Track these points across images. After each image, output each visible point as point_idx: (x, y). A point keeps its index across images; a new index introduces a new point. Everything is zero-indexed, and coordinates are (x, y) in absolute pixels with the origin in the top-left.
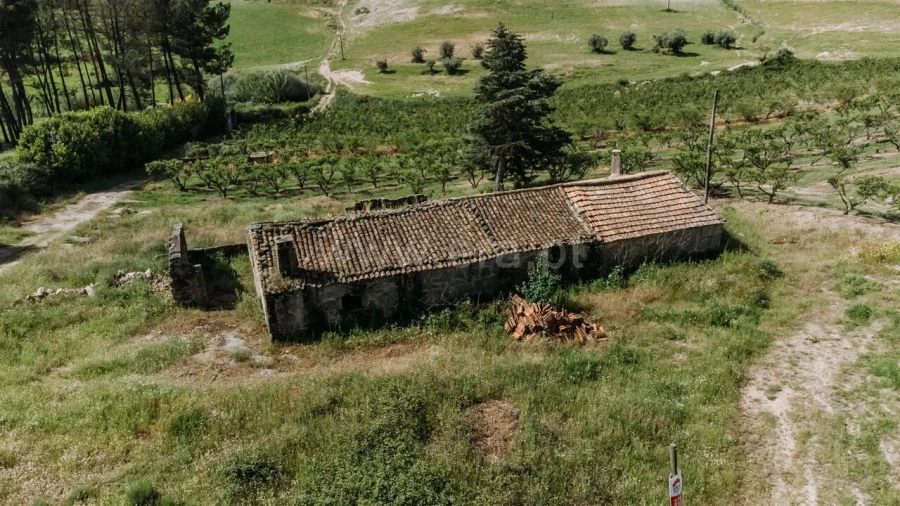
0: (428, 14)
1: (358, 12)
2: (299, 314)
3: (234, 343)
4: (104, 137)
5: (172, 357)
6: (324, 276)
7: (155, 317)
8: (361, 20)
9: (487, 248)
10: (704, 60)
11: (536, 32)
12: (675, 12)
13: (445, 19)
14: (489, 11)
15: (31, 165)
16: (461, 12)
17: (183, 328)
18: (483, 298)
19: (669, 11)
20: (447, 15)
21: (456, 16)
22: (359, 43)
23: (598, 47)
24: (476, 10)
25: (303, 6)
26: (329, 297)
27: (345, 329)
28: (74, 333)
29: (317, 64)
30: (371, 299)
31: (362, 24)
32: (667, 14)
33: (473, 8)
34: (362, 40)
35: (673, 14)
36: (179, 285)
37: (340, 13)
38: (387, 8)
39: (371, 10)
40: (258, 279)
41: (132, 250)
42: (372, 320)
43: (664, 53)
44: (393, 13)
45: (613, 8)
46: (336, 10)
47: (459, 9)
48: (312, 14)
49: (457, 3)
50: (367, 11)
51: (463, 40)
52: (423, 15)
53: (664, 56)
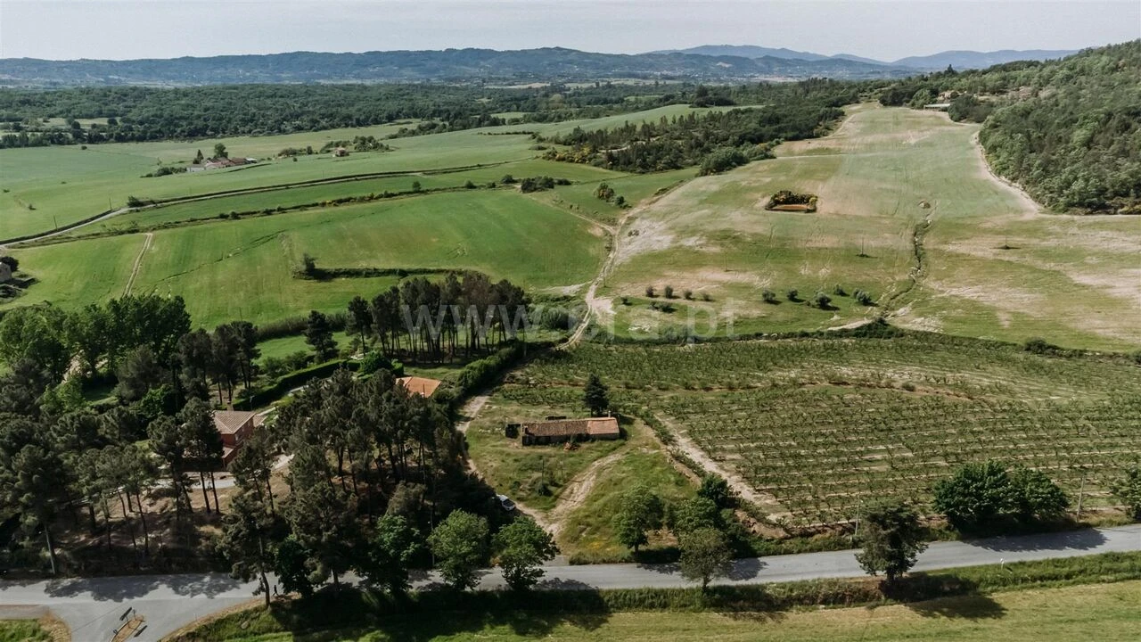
0: (678, 244)
1: (630, 234)
2: (527, 441)
3: (516, 444)
4: (482, 374)
5: (506, 446)
6: (532, 434)
7: (502, 438)
8: (630, 243)
9: (565, 433)
10: (838, 314)
11: (745, 271)
12: (867, 257)
13: (688, 251)
14: (722, 245)
15: (462, 387)
16: (701, 246)
17: (508, 441)
18: (561, 442)
19: (862, 256)
20: (690, 247)
21: (697, 249)
22: (622, 268)
23: (770, 299)
24: (714, 244)
25: (593, 221)
26: (534, 439)
27: (535, 444)
28: (488, 440)
29: (584, 290)
30: (540, 440)
31: (630, 247)
32: (859, 258)
33: (712, 241)
34: (624, 266)
35: (865, 259)
36: (507, 433)
37: (617, 232)
38: (652, 232)
39: (641, 232)
40: (522, 433)
41: (495, 422)
42: (540, 443)
43: (813, 307)
44: (655, 238)
45: (820, 249)
46: (616, 229)
47: (701, 242)
48: (598, 232)
49: (702, 235)
50: (637, 234)
51: (692, 275)
52: (674, 245)
53: (812, 309)
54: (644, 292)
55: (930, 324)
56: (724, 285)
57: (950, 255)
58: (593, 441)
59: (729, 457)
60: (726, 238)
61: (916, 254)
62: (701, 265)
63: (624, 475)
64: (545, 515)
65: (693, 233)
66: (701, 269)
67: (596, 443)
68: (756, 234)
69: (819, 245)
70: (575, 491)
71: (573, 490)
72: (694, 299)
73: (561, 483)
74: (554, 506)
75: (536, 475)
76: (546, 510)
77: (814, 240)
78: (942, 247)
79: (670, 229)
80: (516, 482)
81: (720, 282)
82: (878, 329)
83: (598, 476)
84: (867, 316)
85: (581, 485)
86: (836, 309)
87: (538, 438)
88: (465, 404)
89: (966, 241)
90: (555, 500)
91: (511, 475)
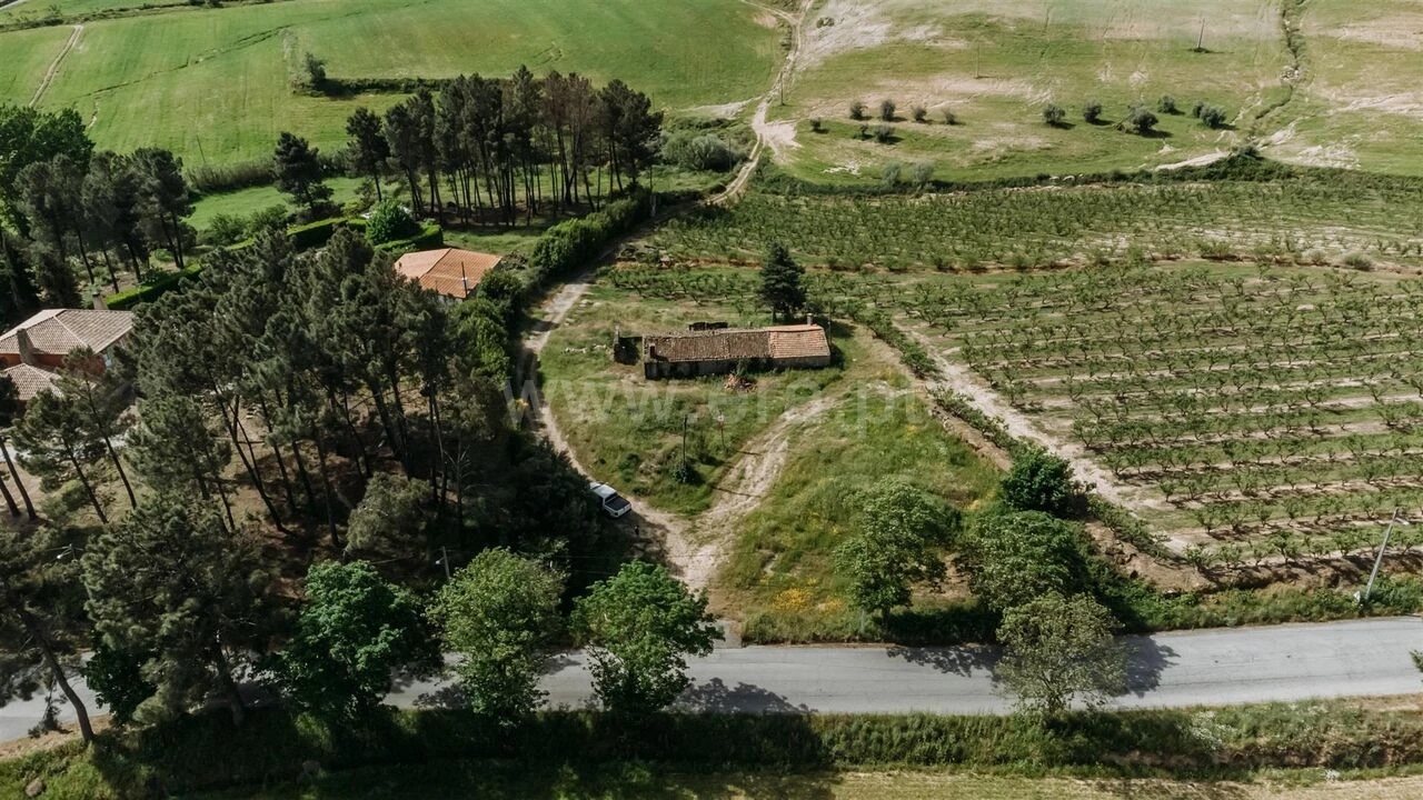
0: (897, 38)
1: (821, 24)
2: (655, 371)
3: (633, 377)
4: (575, 245)
5: (615, 379)
6: (665, 359)
7: (607, 364)
8: (820, 37)
9: (727, 356)
10: (1169, 143)
11: (1009, 78)
12: (1207, 52)
13: (913, 48)
14: (969, 38)
15: (540, 267)
16: (936, 39)
17: (618, 369)
18: (719, 373)
19: (1199, 50)
20: (918, 41)
21: (928, 44)
22: (809, 76)
23: (1055, 120)
24: (956, 37)
25: (761, 6)
26: (666, 367)
27: (669, 378)
28: (582, 367)
29: (750, 110)
30: (680, 369)
31: (820, 43)
32: (1193, 55)
33: (953, 32)
34: (812, 72)
35: (1204, 55)
36: (616, 354)
37: (799, 21)
38: (856, 19)
39: (837, 21)
40: (645, 357)
41: (595, 332)
42: (679, 376)
43: (1128, 132)
44: (860, 29)
45: (1128, 41)
46: (797, 17)
47: (935, 33)
48: (768, 20)
49: (936, 23)
50: (831, 23)
51: (922, 84)
52: (893, 38)
53: (1126, 136)
54: (848, 112)
55: (1334, 156)
56: (976, 99)
57: (1348, 45)
58: (780, 371)
59: (1048, 403)
60: (976, 26)
61: (1289, 45)
62: (936, 69)
63: (844, 440)
64: (688, 525)
65: (922, 19)
66: (938, 76)
67: (786, 375)
68: (1023, 20)
69: (1128, 35)
70: (748, 474)
71: (744, 471)
72: (929, 122)
73: (720, 456)
74: (708, 507)
75: (673, 441)
76: (691, 514)
77: (1116, 27)
78: (1331, 33)
79: (884, 14)
80: (632, 457)
81: (969, 96)
82: (1245, 167)
83: (793, 442)
84: (1221, 145)
85: (759, 462)
86: (1165, 135)
87: (675, 366)
88: (545, 298)
89: (1373, 23)
90: (707, 494)
91: (622, 441)
